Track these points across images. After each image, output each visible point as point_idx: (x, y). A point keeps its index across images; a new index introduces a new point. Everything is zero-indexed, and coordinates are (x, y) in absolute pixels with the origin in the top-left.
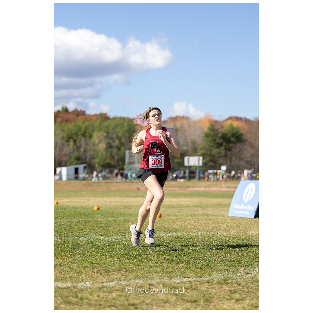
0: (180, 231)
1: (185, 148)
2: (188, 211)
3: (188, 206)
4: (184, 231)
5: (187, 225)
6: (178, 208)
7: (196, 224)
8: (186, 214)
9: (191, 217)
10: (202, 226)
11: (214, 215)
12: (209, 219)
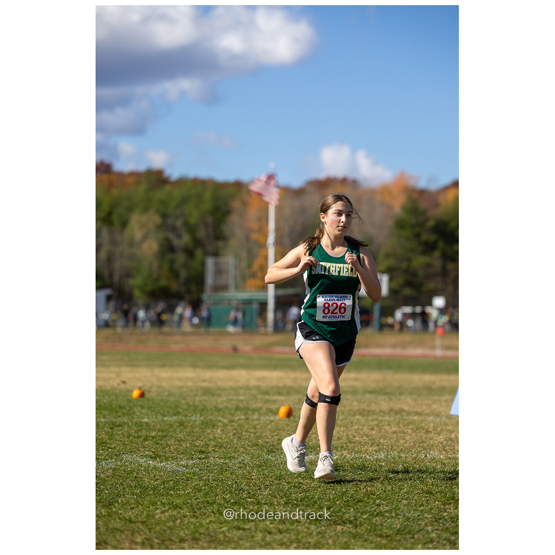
2: (355, 403)
3: (354, 392)
4: (345, 450)
5: (352, 434)
7: (374, 432)
8: (350, 410)
9: (363, 416)
10: (389, 437)
11: (417, 414)
12: (406, 422)
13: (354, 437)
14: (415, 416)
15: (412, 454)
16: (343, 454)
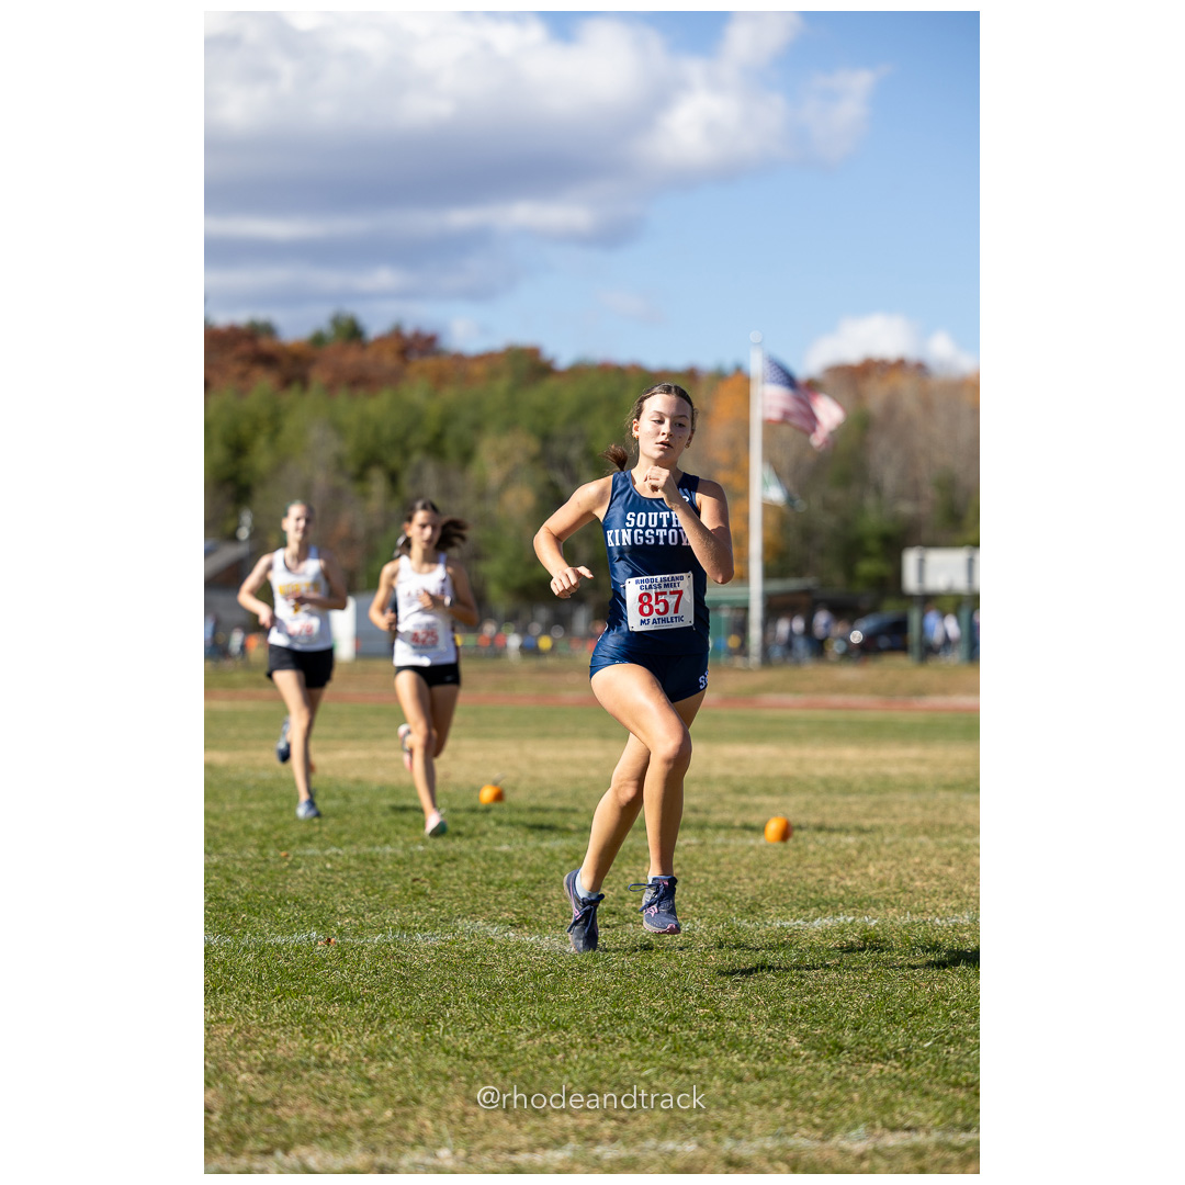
0: (876, 904)
1: (906, 508)
2: (917, 810)
3: (916, 786)
4: (893, 906)
5: (908, 874)
6: (871, 792)
7: (951, 870)
8: (906, 824)
9: (931, 837)
13: (912, 879)
16: (888, 915)
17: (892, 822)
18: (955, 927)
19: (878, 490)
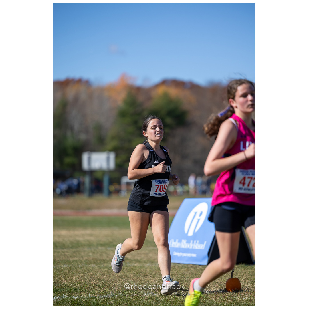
0: (76, 290)
1: (83, 137)
2: (91, 254)
3: (90, 245)
4: (83, 292)
5: (88, 279)
6: (72, 247)
7: (105, 277)
8: (87, 260)
9: (96, 264)
10: (116, 280)
11: (138, 261)
12: (128, 268)
13: (90, 281)
14: (135, 263)
15: (134, 294)
16: (81, 295)
17: (81, 259)
18: (107, 299)
19: (72, 129)
